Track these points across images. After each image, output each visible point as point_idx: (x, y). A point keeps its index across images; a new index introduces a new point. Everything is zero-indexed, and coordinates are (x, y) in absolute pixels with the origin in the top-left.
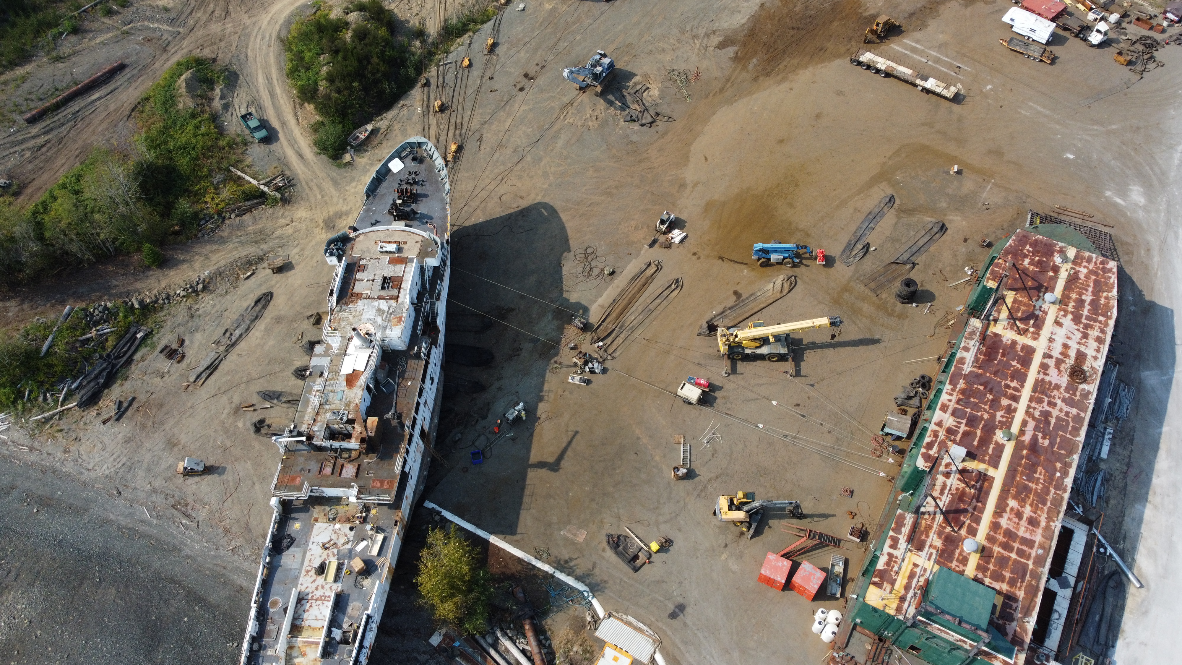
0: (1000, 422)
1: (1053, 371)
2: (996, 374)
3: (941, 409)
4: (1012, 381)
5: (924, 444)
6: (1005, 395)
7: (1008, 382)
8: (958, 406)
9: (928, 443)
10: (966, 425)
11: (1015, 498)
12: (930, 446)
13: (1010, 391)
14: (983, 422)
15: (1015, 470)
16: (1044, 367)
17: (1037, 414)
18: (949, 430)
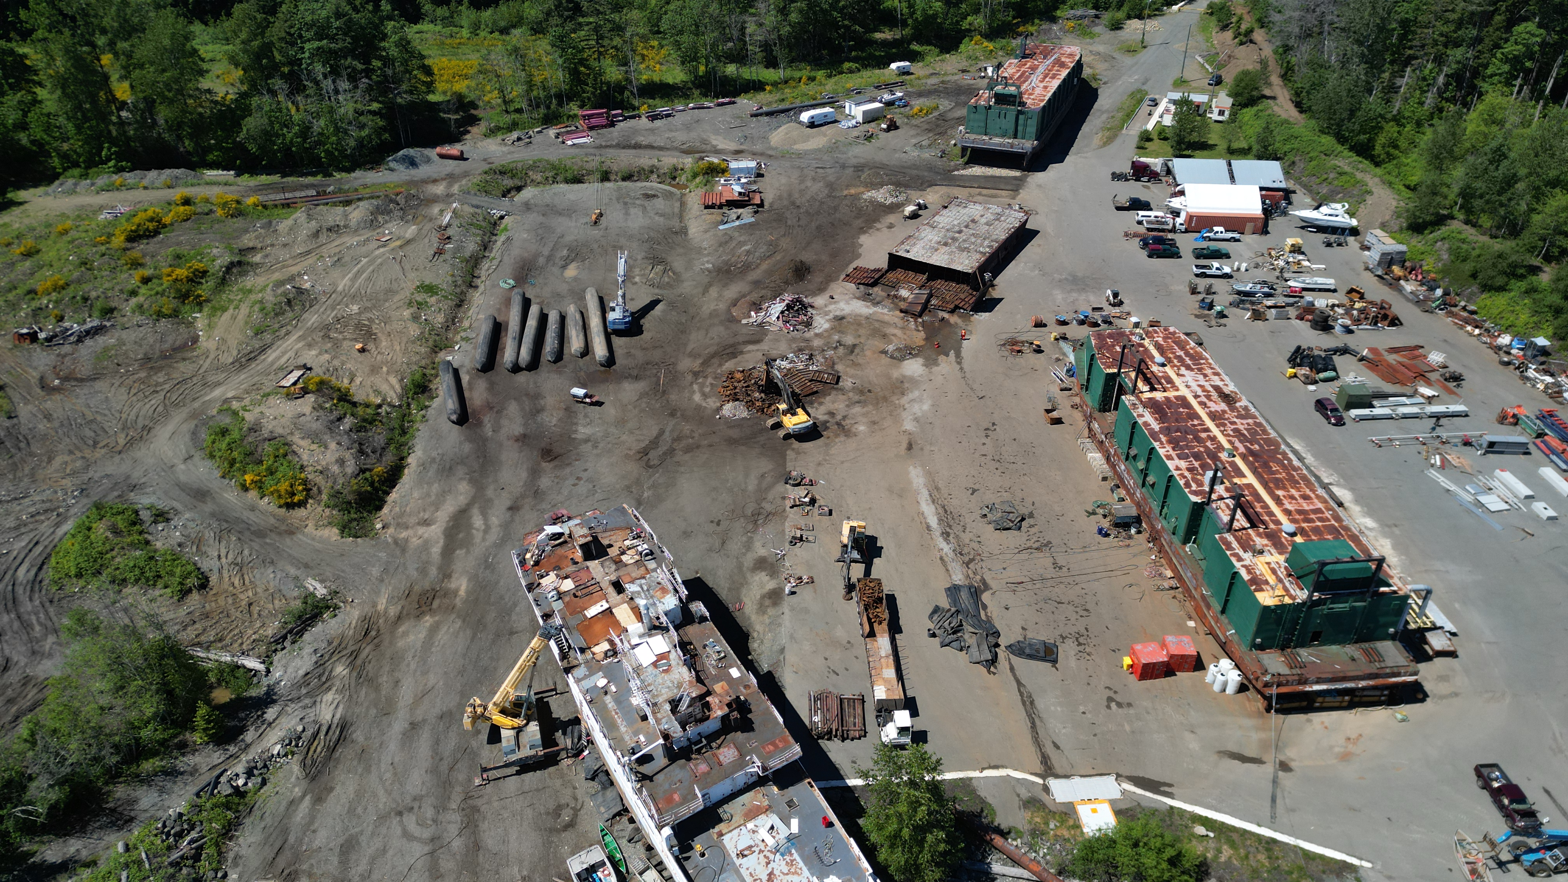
0: (1214, 448)
1: (1209, 404)
3: (1168, 460)
4: (1193, 420)
6: (1198, 431)
7: (1191, 422)
8: (1177, 452)
9: (1184, 484)
10: (1196, 461)
11: (1279, 489)
13: (1199, 427)
15: (1259, 472)
16: (1203, 404)
18: (1188, 470)
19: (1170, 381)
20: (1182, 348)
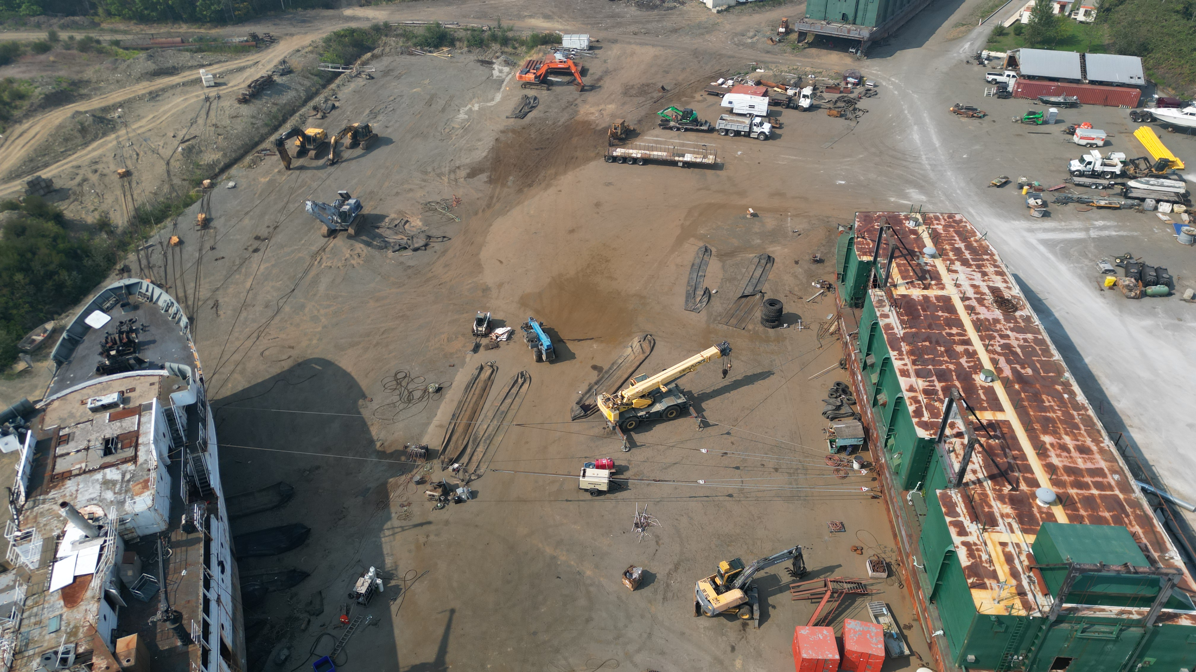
0: (969, 367)
1: (980, 309)
2: (930, 327)
3: (902, 376)
4: (951, 329)
5: (911, 414)
6: (954, 342)
7: (948, 331)
8: (917, 367)
9: (914, 412)
10: (940, 381)
11: (1045, 432)
12: (918, 413)
13: (957, 338)
14: (954, 373)
15: (1024, 407)
16: (970, 310)
17: (999, 349)
18: (926, 392)
19: (936, 276)
20: (965, 240)
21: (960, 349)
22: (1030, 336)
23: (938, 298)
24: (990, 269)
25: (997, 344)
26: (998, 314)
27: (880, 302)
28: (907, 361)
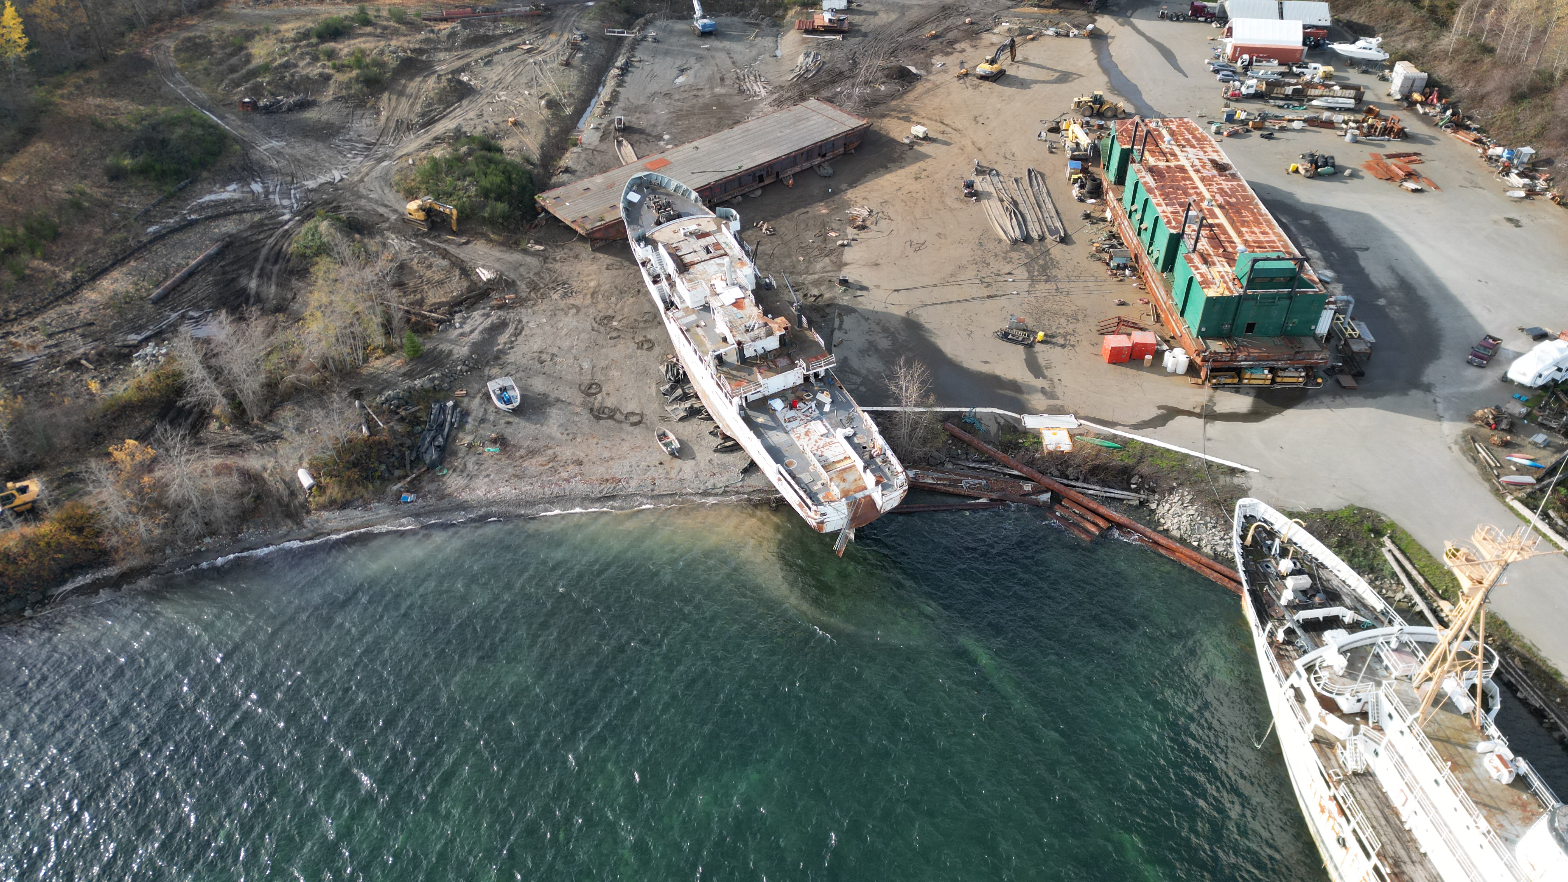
0: (1198, 200)
1: (1204, 171)
2: (1172, 180)
3: (1157, 206)
4: (1185, 181)
6: (1188, 188)
7: (1183, 182)
8: (1165, 201)
10: (1180, 207)
11: (1242, 227)
13: (1189, 186)
15: (1230, 216)
16: (1197, 171)
17: (1215, 190)
18: (1172, 213)
19: (1174, 154)
20: (1191, 134)
21: (1192, 191)
22: (1235, 183)
23: (1176, 167)
24: (1209, 149)
25: (1215, 188)
26: (1215, 172)
27: (1139, 170)
28: (1159, 198)
